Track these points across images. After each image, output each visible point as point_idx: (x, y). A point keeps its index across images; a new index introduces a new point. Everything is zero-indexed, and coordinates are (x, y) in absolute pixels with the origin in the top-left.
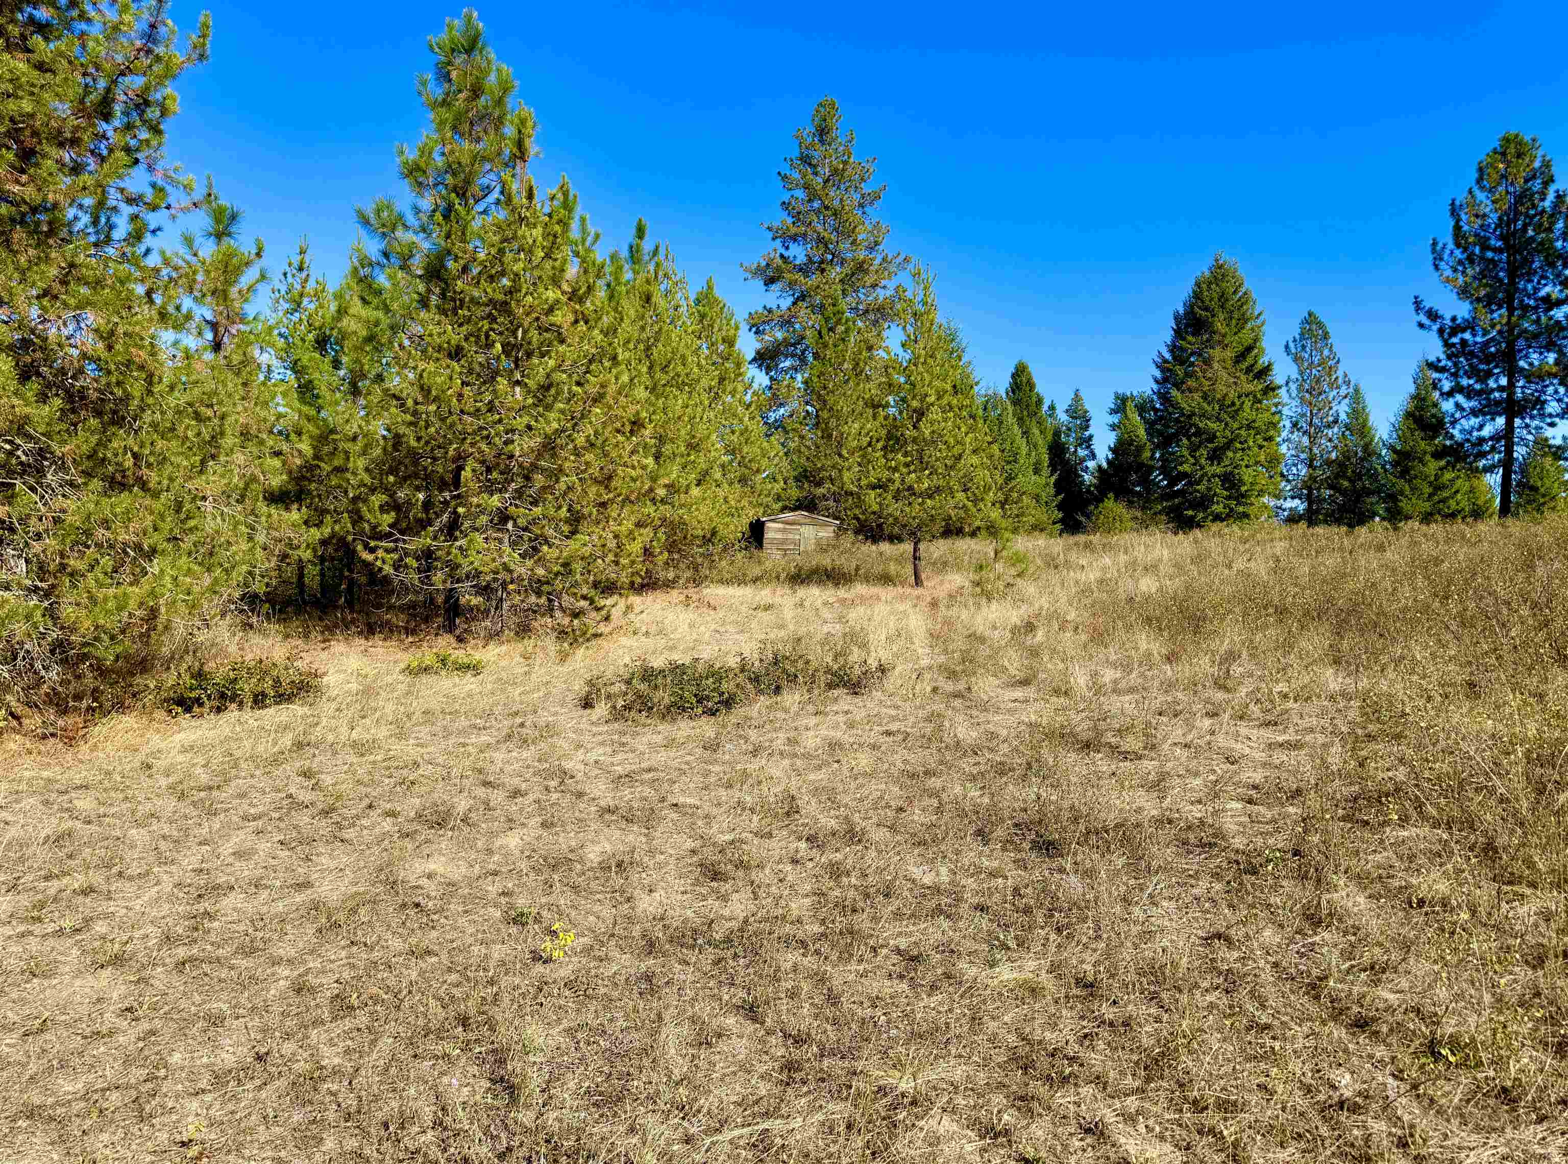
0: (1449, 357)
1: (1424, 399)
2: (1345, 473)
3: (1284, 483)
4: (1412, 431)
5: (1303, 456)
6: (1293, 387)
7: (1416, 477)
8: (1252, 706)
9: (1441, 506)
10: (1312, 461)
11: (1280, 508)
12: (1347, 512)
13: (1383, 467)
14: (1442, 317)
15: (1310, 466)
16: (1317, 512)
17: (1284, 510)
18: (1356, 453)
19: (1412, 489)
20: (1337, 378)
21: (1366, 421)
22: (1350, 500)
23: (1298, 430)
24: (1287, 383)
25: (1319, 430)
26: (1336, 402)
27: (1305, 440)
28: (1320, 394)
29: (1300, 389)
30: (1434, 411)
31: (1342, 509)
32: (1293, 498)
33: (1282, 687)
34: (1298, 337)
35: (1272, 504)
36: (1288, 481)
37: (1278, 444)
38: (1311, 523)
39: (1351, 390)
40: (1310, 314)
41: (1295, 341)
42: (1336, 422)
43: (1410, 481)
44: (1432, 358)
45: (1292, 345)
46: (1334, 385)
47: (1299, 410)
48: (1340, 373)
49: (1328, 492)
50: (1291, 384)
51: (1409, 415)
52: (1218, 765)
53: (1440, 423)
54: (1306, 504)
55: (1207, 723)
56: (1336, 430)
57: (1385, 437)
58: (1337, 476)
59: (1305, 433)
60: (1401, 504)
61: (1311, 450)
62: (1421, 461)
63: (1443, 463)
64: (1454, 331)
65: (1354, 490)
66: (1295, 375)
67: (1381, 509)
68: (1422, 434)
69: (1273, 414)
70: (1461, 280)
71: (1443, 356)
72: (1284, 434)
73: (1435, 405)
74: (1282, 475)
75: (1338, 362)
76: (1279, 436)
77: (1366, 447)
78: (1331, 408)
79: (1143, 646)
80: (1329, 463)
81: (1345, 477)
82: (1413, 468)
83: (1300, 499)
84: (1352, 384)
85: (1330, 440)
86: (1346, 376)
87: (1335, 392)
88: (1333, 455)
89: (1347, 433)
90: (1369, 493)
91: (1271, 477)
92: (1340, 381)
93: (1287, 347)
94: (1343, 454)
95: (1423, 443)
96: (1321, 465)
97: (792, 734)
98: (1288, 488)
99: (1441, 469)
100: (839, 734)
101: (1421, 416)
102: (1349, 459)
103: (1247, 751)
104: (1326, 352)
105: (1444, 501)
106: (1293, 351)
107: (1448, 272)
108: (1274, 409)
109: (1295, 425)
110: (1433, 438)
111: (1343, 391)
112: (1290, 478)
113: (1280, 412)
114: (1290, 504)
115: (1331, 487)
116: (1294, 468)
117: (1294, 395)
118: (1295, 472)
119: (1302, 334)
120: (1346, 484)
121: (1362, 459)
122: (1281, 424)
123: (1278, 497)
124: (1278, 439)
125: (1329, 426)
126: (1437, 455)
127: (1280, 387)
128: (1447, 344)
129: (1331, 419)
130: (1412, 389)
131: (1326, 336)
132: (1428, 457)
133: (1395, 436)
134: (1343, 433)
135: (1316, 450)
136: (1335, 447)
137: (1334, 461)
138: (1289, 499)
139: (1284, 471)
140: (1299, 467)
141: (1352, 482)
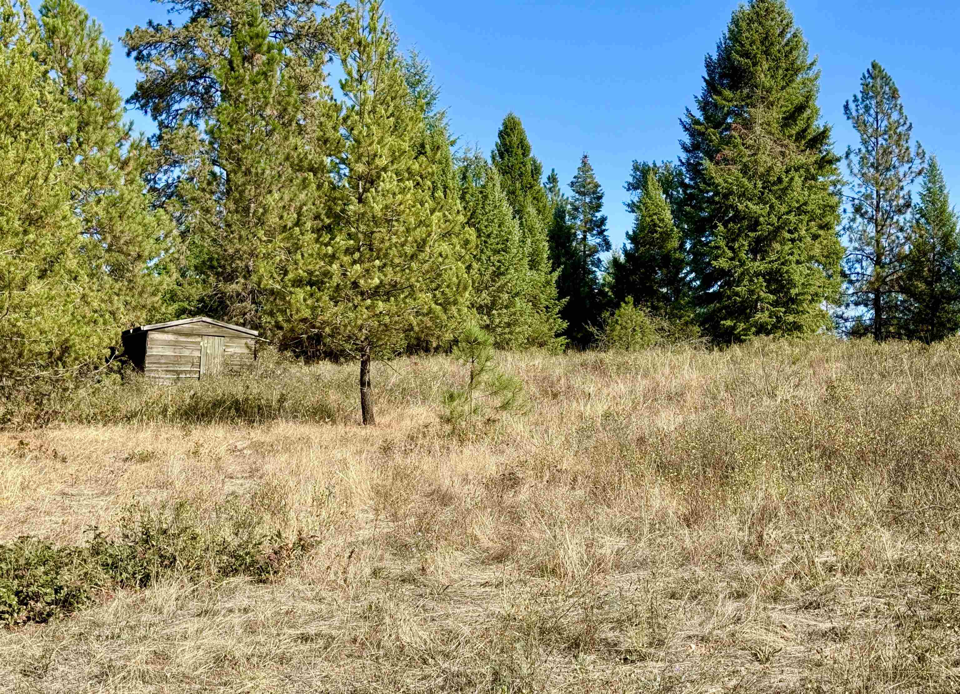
2: (920, 271)
3: (845, 285)
5: (869, 250)
6: (855, 159)
8: (788, 581)
10: (879, 256)
11: (841, 317)
12: (923, 321)
15: (878, 262)
16: (887, 322)
17: (846, 320)
18: (934, 248)
20: (907, 149)
21: (944, 204)
22: (927, 306)
23: (862, 216)
24: (847, 155)
25: (888, 216)
26: (908, 179)
27: (871, 229)
28: (888, 169)
29: (863, 162)
31: (918, 318)
32: (857, 304)
33: (827, 556)
34: (859, 96)
35: (831, 312)
36: (851, 282)
37: (838, 235)
38: (879, 337)
39: (926, 165)
40: (874, 66)
41: (856, 100)
42: (908, 205)
45: (852, 106)
46: (905, 158)
47: (863, 190)
48: (912, 144)
49: (901, 297)
50: (852, 156)
52: (743, 664)
54: (873, 311)
55: (730, 607)
56: (908, 215)
58: (911, 276)
59: (871, 219)
61: (878, 242)
65: (932, 295)
66: (857, 145)
69: (831, 194)
72: (845, 222)
74: (844, 275)
75: (910, 127)
76: (839, 224)
77: (946, 238)
78: (901, 188)
79: (656, 504)
80: (901, 259)
81: (921, 278)
83: (866, 305)
84: (927, 157)
85: (901, 230)
86: (919, 146)
87: (907, 166)
88: (906, 249)
89: (923, 220)
91: (830, 277)
92: (913, 151)
93: (846, 107)
94: (917, 247)
96: (891, 262)
97: (160, 647)
98: (851, 291)
100: (230, 643)
102: (925, 254)
103: (781, 643)
104: (895, 116)
106: (854, 114)
108: (831, 188)
109: (858, 210)
111: (917, 166)
112: (853, 277)
113: (839, 192)
114: (853, 312)
115: (903, 290)
116: (857, 265)
117: (856, 171)
118: (859, 270)
119: (864, 92)
120: (922, 286)
121: (941, 254)
122: (840, 210)
123: (838, 303)
124: (838, 228)
125: (899, 211)
127: (838, 160)
129: (901, 202)
131: (894, 95)
134: (917, 221)
135: (884, 242)
136: (908, 239)
137: (906, 256)
138: (852, 306)
139: (846, 269)
140: (864, 264)
141: (929, 284)
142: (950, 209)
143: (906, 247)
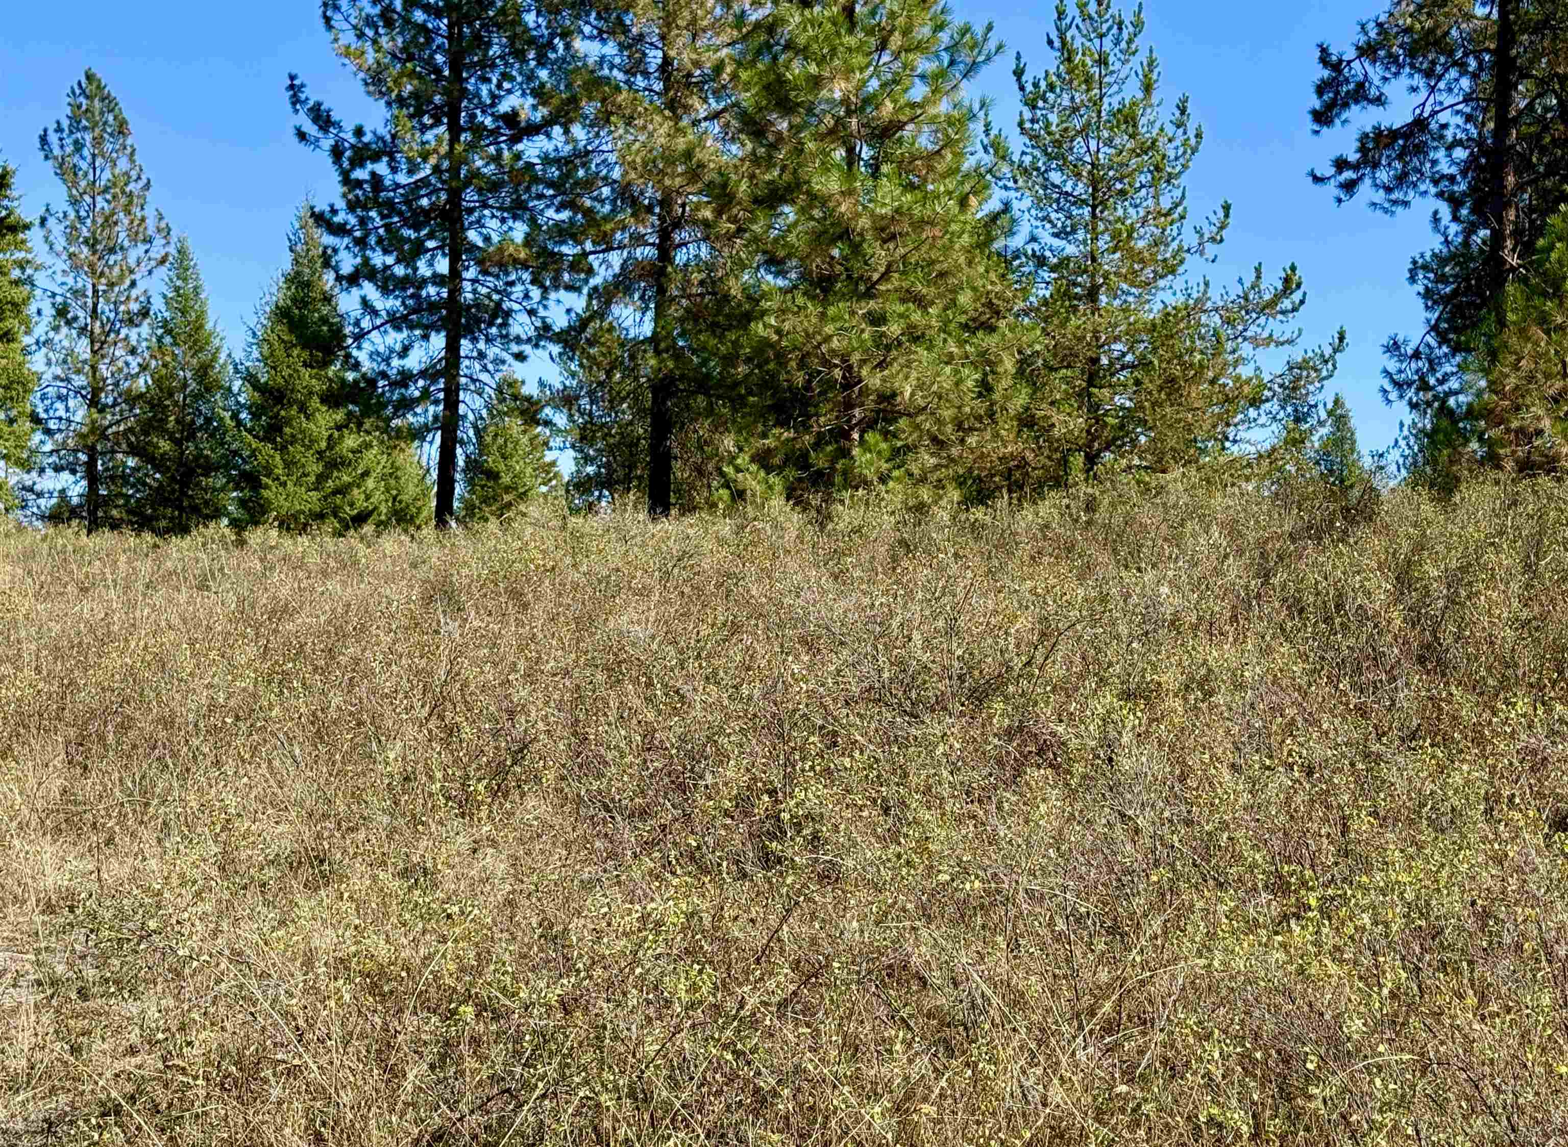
0: (352, 207)
1: (308, 285)
2: (165, 421)
3: (38, 437)
4: (288, 347)
5: (79, 381)
6: (56, 229)
7: (293, 440)
9: (338, 499)
10: (96, 391)
11: (31, 490)
12: (166, 502)
13: (235, 416)
14: (337, 125)
15: (94, 402)
16: (107, 502)
17: (40, 495)
18: (185, 385)
19: (288, 465)
20: (143, 220)
21: (201, 316)
22: (173, 478)
23: (68, 323)
24: (43, 221)
25: (111, 329)
26: (144, 269)
27: (83, 348)
28: (112, 251)
29: (72, 235)
30: (325, 310)
31: (160, 497)
32: (58, 469)
34: (65, 123)
35: (13, 481)
36: (48, 432)
37: (25, 351)
38: (93, 526)
39: (172, 250)
40: (89, 77)
41: (59, 129)
42: (145, 313)
43: (283, 449)
44: (322, 206)
45: (53, 138)
46: (139, 236)
47: (70, 281)
48: (150, 212)
49: (131, 462)
50: (51, 222)
51: (282, 314)
53: (337, 335)
54: (84, 483)
56: (145, 329)
57: (238, 355)
58: (148, 426)
59: (83, 330)
60: (265, 493)
61: (94, 368)
62: (303, 408)
63: (339, 416)
64: (362, 155)
65: (181, 461)
66: (61, 204)
67: (231, 500)
68: (305, 355)
69: (16, 283)
70: (371, 56)
71: (341, 204)
72: (41, 330)
73: (327, 299)
74: (35, 419)
75: (147, 186)
76: (28, 332)
77: (203, 371)
78: (133, 284)
80: (132, 399)
81: (162, 430)
82: (288, 422)
83: (73, 472)
84: (174, 239)
85: (133, 352)
86: (161, 218)
87: (142, 248)
88: (141, 384)
89: (168, 340)
90: (209, 468)
91: (11, 421)
92: (151, 225)
93: (44, 139)
94: (158, 382)
95: (306, 373)
96: (115, 405)
98: (48, 447)
99: (339, 428)
101: (302, 317)
102: (171, 395)
104: (123, 164)
105: (342, 491)
106: (57, 152)
107: (348, 38)
108: (16, 273)
109: (61, 312)
110: (325, 364)
111: (157, 251)
112: (53, 425)
113: (30, 281)
114: (52, 482)
115: (133, 451)
116: (59, 405)
117: (58, 248)
118: (62, 413)
119: (75, 120)
120: (165, 445)
121: (197, 396)
122: (33, 308)
123: (26, 465)
124: (27, 340)
125: (131, 321)
126: (332, 399)
127: (27, 227)
128: (346, 180)
129: (134, 307)
130: (286, 264)
131: (122, 129)
132: (315, 402)
133: (256, 354)
134: (160, 339)
135: (104, 370)
136: (143, 368)
137: (141, 396)
138: (49, 472)
139: (40, 410)
140: (71, 403)
141: (178, 443)
142: (209, 326)
143: (141, 381)
